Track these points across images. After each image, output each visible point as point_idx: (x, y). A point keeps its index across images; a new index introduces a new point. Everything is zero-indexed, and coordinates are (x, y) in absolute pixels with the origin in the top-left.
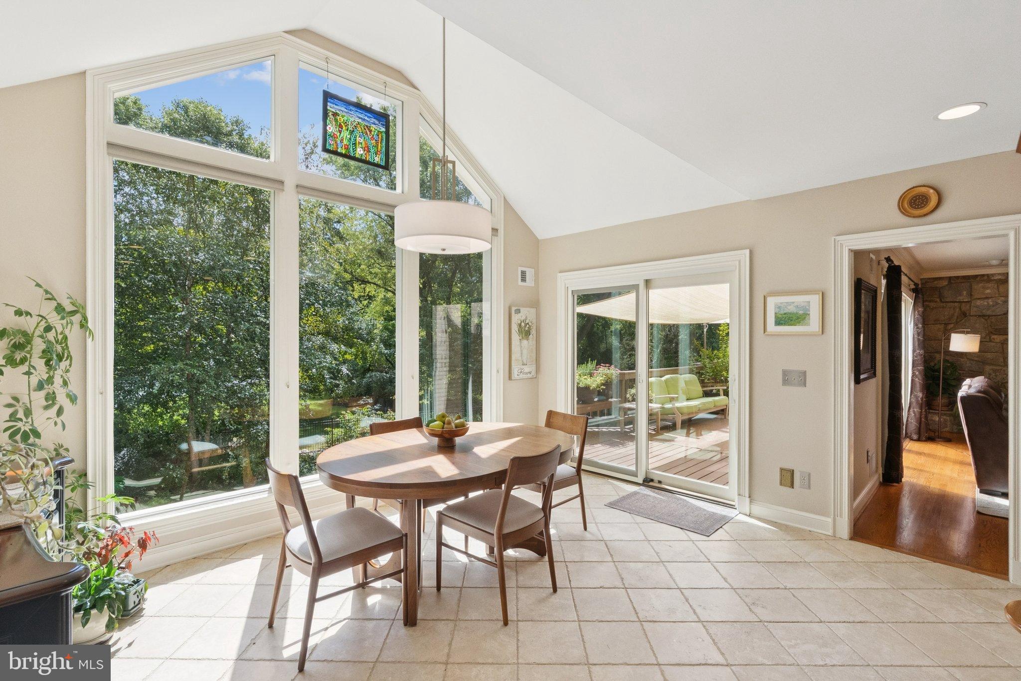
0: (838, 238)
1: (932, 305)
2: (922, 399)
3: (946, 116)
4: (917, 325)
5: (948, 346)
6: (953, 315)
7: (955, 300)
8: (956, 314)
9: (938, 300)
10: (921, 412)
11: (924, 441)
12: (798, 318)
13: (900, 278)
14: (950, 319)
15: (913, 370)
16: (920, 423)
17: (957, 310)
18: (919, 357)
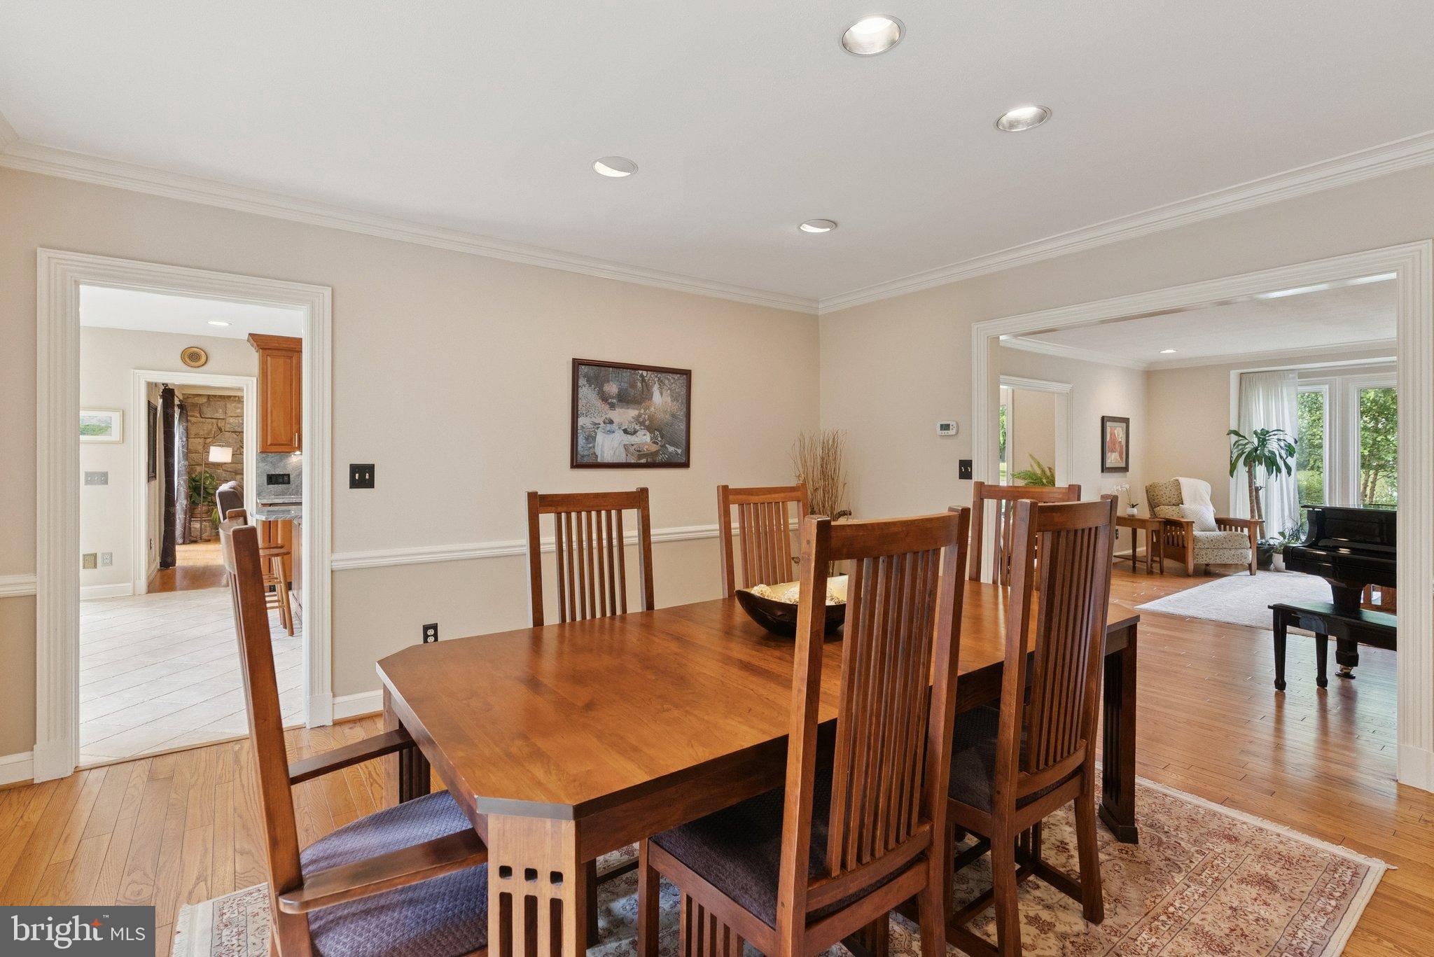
0: (137, 371)
1: (193, 419)
2: (186, 506)
3: (211, 323)
4: (181, 439)
5: (208, 458)
6: (211, 430)
7: (213, 417)
8: (214, 429)
9: (198, 415)
10: (185, 518)
11: (189, 544)
12: (100, 430)
13: (174, 399)
14: (208, 434)
15: (178, 480)
16: (185, 529)
17: (215, 425)
18: (184, 468)
